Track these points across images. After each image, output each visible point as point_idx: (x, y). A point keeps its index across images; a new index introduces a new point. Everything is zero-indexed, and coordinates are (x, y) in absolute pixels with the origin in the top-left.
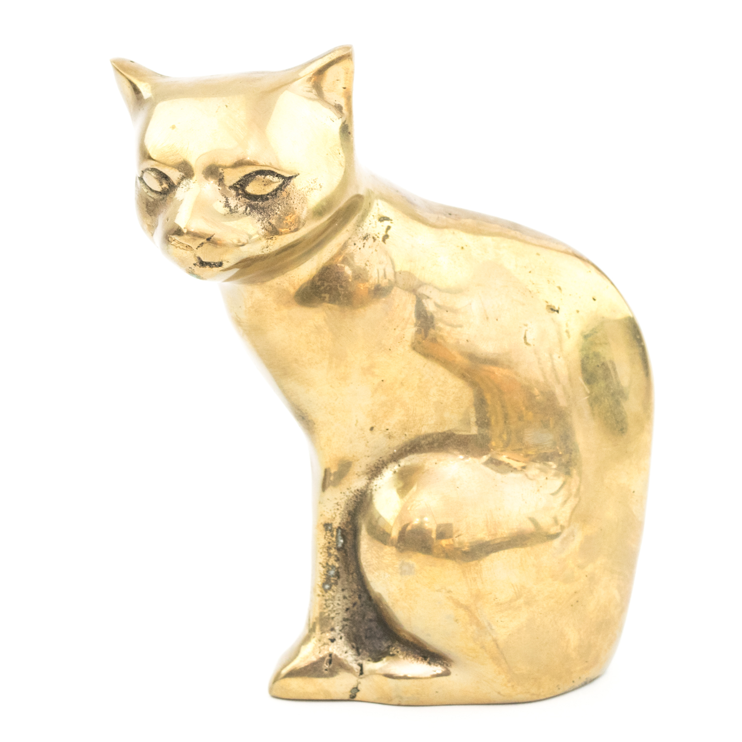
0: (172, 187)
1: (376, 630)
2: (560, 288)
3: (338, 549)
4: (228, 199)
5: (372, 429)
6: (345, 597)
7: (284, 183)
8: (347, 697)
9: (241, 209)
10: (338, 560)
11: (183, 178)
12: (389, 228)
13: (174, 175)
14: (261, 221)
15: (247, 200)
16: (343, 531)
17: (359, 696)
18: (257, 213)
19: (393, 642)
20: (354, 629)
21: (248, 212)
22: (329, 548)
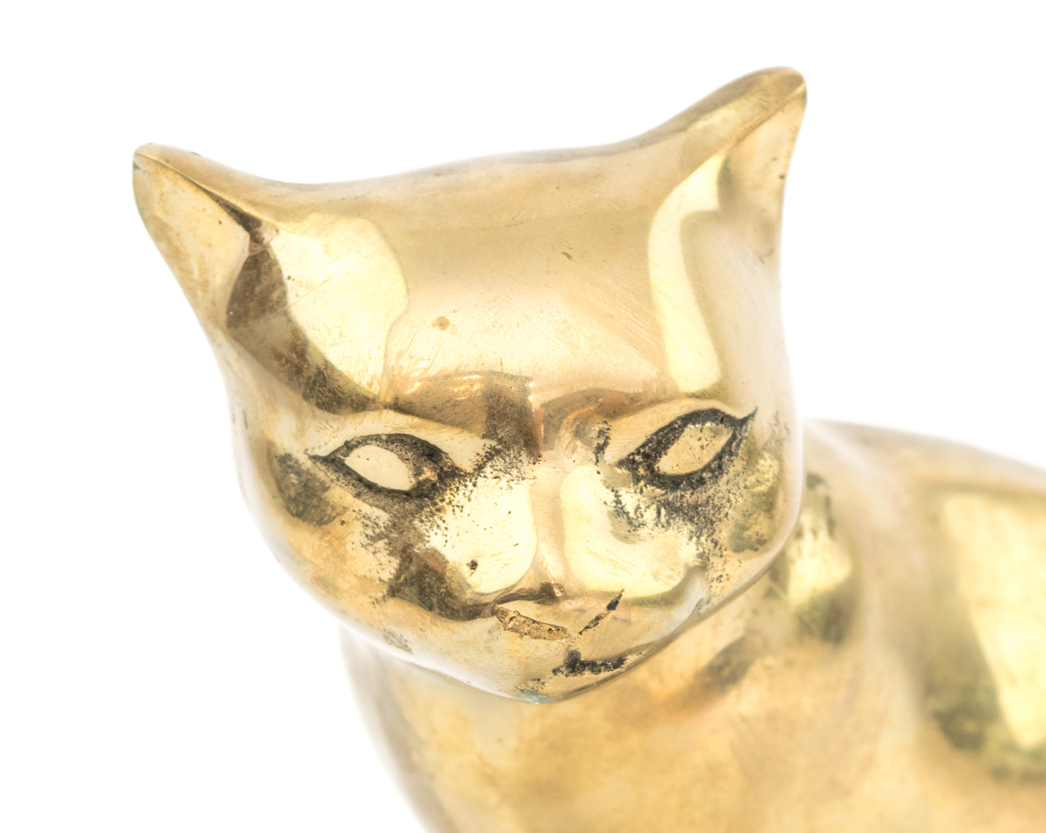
4: (619, 493)
7: (734, 435)
9: (650, 515)
11: (493, 455)
13: (465, 449)
14: (695, 539)
15: (658, 491)
18: (684, 520)
21: (663, 519)
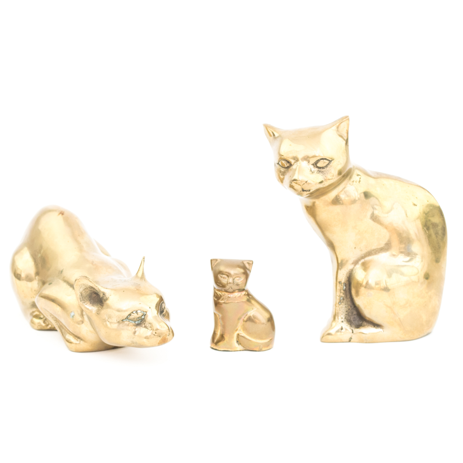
0: (291, 165)
1: (357, 318)
2: (417, 198)
3: (344, 290)
5: (355, 248)
6: (346, 307)
7: (329, 162)
8: (348, 341)
9: (316, 172)
10: (343, 294)
11: (295, 162)
12: (360, 178)
13: (292, 161)
14: (322, 176)
15: (318, 169)
16: (345, 284)
17: (352, 340)
18: (321, 173)
19: (363, 321)
20: (349, 318)
21: (318, 173)
22: (340, 290)
